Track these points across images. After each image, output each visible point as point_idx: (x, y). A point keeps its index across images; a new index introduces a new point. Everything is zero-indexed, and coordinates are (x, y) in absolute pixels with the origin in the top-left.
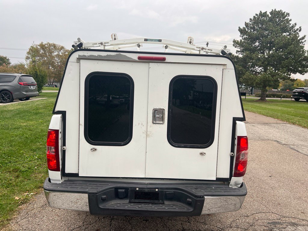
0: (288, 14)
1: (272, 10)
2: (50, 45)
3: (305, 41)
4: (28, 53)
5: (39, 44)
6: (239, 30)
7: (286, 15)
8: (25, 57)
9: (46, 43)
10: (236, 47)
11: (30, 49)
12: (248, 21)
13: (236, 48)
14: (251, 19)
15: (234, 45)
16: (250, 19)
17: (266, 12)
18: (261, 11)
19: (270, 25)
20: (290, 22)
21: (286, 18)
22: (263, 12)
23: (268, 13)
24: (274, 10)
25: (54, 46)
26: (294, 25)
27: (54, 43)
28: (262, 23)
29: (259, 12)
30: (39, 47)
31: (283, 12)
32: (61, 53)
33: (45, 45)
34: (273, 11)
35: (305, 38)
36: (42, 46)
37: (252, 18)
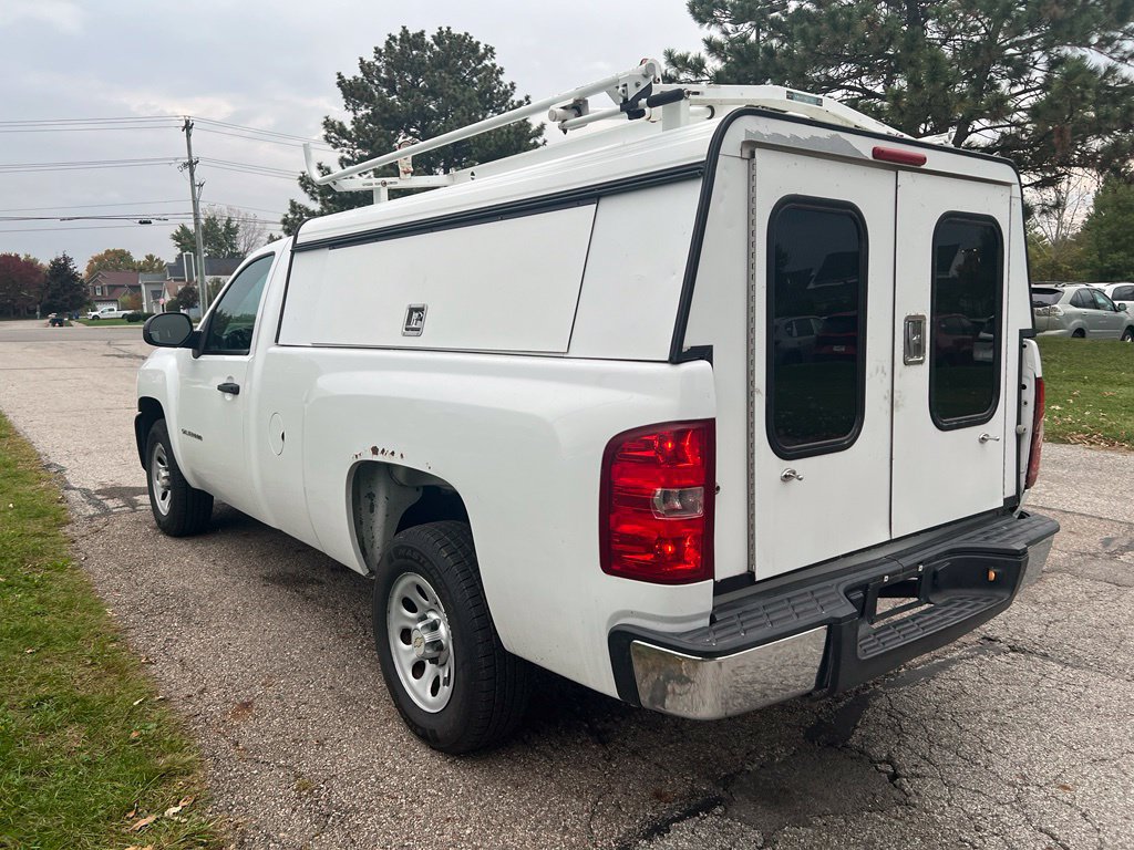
0: (491, 50)
1: (440, 29)
3: (545, 141)
6: (339, 84)
7: (486, 54)
10: (335, 146)
12: (370, 57)
13: (338, 150)
14: (380, 50)
15: (327, 139)
16: (376, 48)
17: (422, 33)
18: (404, 28)
19: (444, 78)
20: (501, 78)
21: (487, 62)
22: (412, 32)
23: (428, 39)
24: (444, 29)
26: (509, 87)
28: (418, 68)
29: (401, 30)
31: (474, 40)
34: (442, 32)
35: (544, 132)
37: (382, 46)
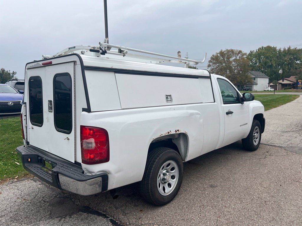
2: (228, 51)
4: (210, 61)
5: (218, 52)
8: (207, 65)
9: (225, 50)
11: (212, 58)
25: (232, 51)
27: (232, 49)
30: (219, 55)
32: (238, 57)
33: (224, 52)
36: (222, 53)
